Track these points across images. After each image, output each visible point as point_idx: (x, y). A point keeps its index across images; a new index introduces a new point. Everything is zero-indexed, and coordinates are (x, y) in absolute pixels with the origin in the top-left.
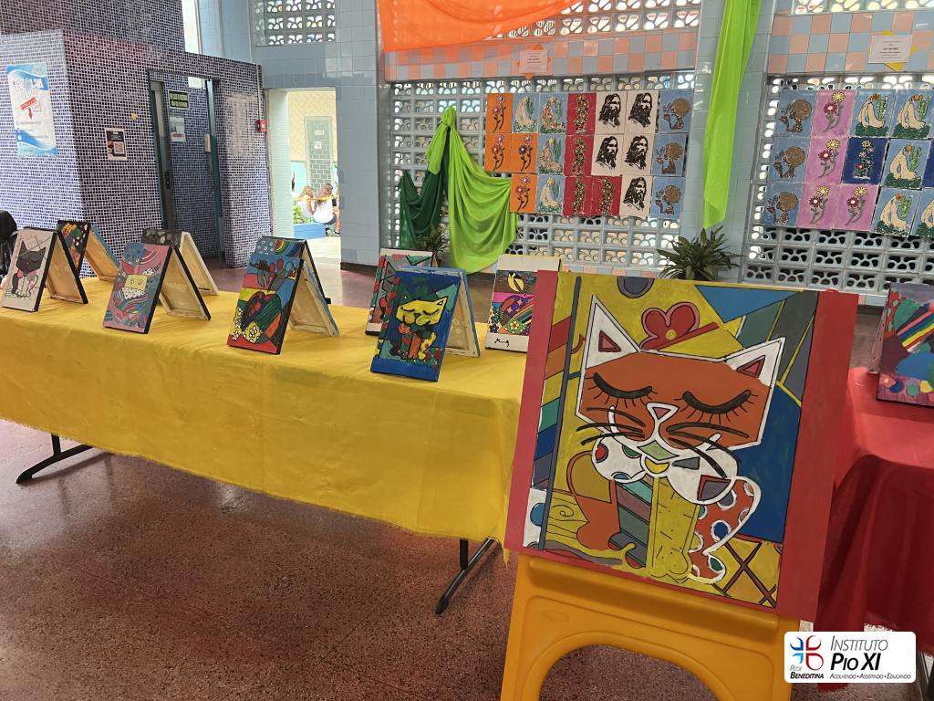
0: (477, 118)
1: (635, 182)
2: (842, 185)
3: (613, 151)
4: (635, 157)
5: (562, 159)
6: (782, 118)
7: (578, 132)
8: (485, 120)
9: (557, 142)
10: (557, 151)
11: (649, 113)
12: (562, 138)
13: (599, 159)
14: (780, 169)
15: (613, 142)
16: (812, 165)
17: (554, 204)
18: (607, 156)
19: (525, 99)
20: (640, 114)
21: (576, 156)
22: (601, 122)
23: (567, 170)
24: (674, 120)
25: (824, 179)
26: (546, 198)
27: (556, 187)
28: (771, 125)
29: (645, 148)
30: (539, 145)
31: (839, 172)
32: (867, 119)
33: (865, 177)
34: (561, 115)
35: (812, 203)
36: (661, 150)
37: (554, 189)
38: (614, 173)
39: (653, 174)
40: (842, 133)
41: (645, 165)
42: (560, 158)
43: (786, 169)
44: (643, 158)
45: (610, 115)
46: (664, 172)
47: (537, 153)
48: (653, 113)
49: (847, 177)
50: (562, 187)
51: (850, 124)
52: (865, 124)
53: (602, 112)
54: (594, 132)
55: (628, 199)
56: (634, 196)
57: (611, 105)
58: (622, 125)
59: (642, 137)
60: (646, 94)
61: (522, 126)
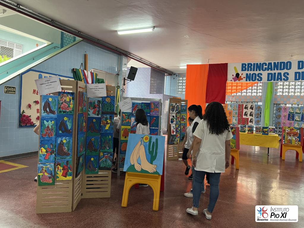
1: (251, 119)
4: (251, 115)
5: (237, 115)
6: (277, 110)
7: (240, 110)
10: (236, 113)
12: (237, 111)
13: (244, 115)
17: (236, 122)
18: (246, 115)
19: (230, 105)
20: (252, 108)
21: (240, 114)
24: (258, 109)
25: (285, 120)
26: (234, 121)
30: (233, 112)
33: (291, 120)
34: (237, 107)
35: (283, 123)
37: (236, 120)
40: (287, 113)
44: (252, 115)
45: (246, 108)
46: (256, 118)
48: (254, 108)
49: (288, 120)
50: (237, 119)
52: (290, 112)
53: (244, 108)
54: (243, 111)
55: (250, 122)
56: (251, 121)
57: (246, 106)
58: (248, 110)
59: (252, 112)
60: (253, 105)
61: (229, 109)
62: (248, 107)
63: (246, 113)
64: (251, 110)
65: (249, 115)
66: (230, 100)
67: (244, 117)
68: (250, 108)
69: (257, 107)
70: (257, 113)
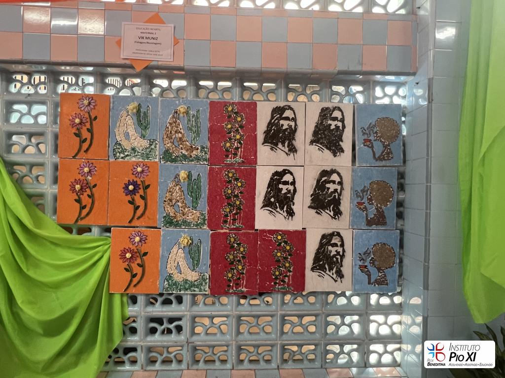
0: (42, 134)
1: (327, 240)
3: (289, 191)
4: (325, 201)
5: (203, 205)
7: (229, 161)
8: (56, 137)
9: (194, 176)
10: (193, 190)
11: (341, 136)
12: (202, 170)
13: (267, 204)
15: (287, 178)
17: (192, 276)
18: (280, 199)
19: (132, 106)
20: (328, 137)
21: (229, 197)
22: (267, 148)
23: (214, 221)
24: (378, 148)
26: (178, 267)
27: (194, 248)
29: (339, 187)
34: (198, 134)
36: (363, 191)
37: (193, 252)
38: (293, 225)
39: (353, 226)
41: (340, 213)
42: (200, 202)
44: (336, 203)
45: (280, 137)
46: (369, 223)
47: (158, 194)
48: (347, 137)
53: (267, 132)
54: (255, 162)
56: (325, 261)
57: (282, 122)
58: (300, 153)
59: (333, 171)
60: (335, 109)
61: (129, 148)
62: (293, 132)
63: (281, 186)
65: (308, 201)
67: (264, 220)
68: (315, 133)
69: (371, 127)
70: (377, 178)
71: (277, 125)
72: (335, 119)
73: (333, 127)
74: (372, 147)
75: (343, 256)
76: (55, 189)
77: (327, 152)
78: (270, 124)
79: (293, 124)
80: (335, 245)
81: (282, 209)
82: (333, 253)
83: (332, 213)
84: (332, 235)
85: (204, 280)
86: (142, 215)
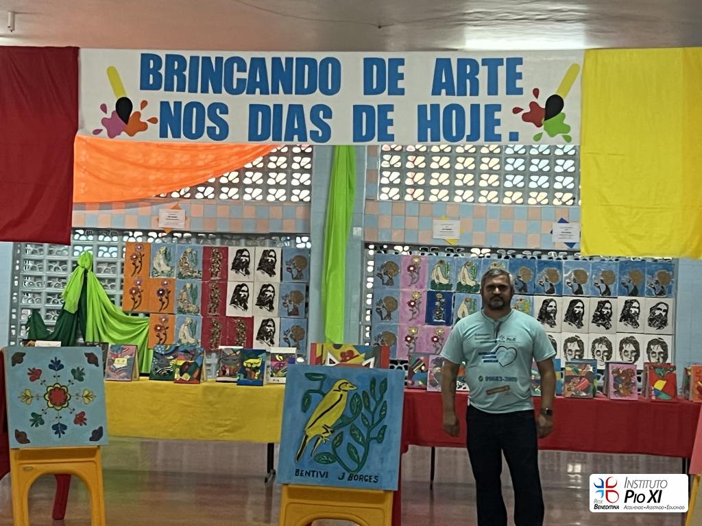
0: (115, 263)
1: (265, 323)
2: (427, 326)
3: (245, 296)
4: (264, 301)
5: (199, 301)
6: (378, 275)
7: (212, 278)
8: (123, 264)
9: (194, 287)
10: (193, 293)
11: (274, 266)
13: (233, 302)
14: (380, 313)
15: (244, 288)
16: (404, 311)
17: (192, 341)
18: (240, 300)
19: (163, 249)
20: (267, 266)
21: (212, 298)
22: (234, 272)
24: (295, 272)
25: (413, 321)
26: (184, 336)
27: (193, 326)
28: (371, 279)
29: (272, 294)
30: (176, 289)
31: (423, 317)
32: (438, 278)
33: (441, 321)
34: (196, 264)
35: (406, 340)
36: (286, 296)
37: (192, 327)
38: (247, 314)
39: (280, 315)
40: (422, 287)
41: (273, 308)
42: (197, 301)
43: (385, 313)
44: (271, 302)
45: (241, 265)
46: (290, 314)
48: (278, 266)
49: (429, 321)
50: (199, 327)
51: (426, 281)
52: (436, 281)
53: (233, 264)
54: (227, 279)
55: (260, 337)
56: (264, 334)
57: (242, 258)
58: (252, 274)
59: (270, 285)
60: (271, 250)
61: (160, 271)
62: (248, 263)
63: (241, 293)
64: (265, 278)
65: (255, 301)
66: (161, 226)
67: (231, 311)
68: (260, 264)
69: (291, 261)
70: (294, 289)
71: (239, 259)
72: (271, 256)
73: (270, 261)
74: (291, 272)
75: (274, 332)
76: (121, 292)
77: (266, 274)
78: (235, 259)
79: (247, 259)
80: (270, 326)
81: (241, 305)
82: (269, 330)
83: (268, 308)
84: (268, 320)
85: (198, 343)
86: (166, 307)
